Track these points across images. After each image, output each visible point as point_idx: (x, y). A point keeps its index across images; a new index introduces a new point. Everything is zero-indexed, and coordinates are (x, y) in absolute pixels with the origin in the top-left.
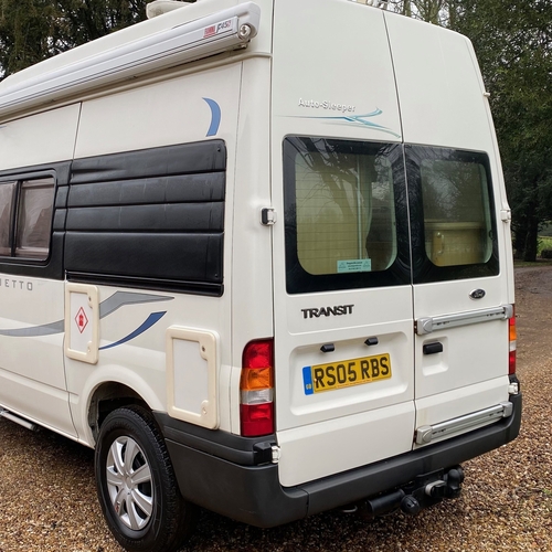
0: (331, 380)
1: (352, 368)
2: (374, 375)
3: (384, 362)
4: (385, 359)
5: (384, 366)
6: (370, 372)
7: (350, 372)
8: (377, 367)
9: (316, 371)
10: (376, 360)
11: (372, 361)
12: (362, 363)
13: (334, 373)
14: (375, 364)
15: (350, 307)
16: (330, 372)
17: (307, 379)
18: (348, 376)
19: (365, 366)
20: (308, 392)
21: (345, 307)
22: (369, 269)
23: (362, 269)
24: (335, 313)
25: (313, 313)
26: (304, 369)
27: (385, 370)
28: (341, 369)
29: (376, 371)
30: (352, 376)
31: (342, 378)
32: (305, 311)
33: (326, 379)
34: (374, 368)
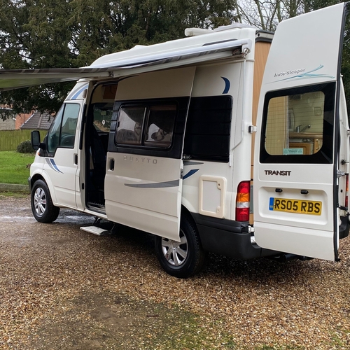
0: (283, 207)
1: (296, 204)
2: (309, 211)
3: (317, 206)
4: (319, 204)
5: (317, 208)
6: (307, 208)
7: (294, 206)
8: (312, 207)
9: (277, 200)
10: (312, 203)
11: (309, 203)
12: (303, 203)
13: (286, 204)
14: (311, 205)
15: (289, 172)
16: (283, 203)
17: (271, 203)
18: (292, 207)
19: (304, 205)
20: (271, 209)
21: (286, 172)
22: (302, 154)
23: (298, 153)
24: (281, 174)
25: (270, 172)
26: (271, 199)
27: (317, 210)
28: (289, 203)
29: (311, 209)
30: (295, 208)
31: (289, 207)
32: (266, 171)
33: (280, 206)
34: (309, 207)
